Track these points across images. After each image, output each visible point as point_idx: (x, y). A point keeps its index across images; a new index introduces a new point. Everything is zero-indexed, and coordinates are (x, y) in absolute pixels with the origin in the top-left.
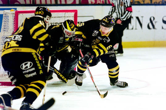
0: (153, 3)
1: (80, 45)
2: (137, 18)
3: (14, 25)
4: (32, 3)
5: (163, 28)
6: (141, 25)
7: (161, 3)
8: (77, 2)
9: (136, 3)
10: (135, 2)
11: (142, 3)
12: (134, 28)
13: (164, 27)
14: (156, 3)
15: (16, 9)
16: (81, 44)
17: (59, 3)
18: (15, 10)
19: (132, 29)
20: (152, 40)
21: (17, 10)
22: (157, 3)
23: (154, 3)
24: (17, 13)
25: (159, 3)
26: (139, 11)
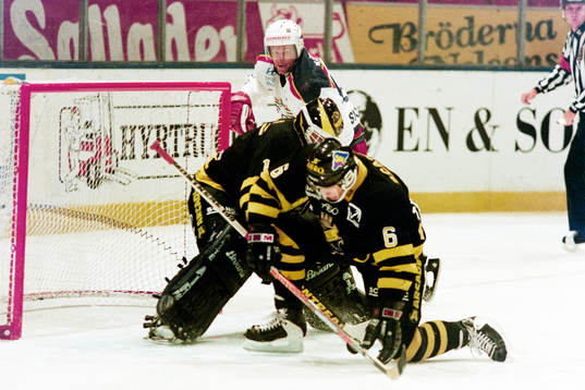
0: (485, 62)
1: (269, 255)
2: (433, 112)
3: (16, 133)
4: (76, 58)
5: (517, 148)
6: (445, 136)
7: (512, 63)
8: (231, 57)
9: (431, 62)
10: (426, 58)
11: (450, 61)
12: (422, 147)
13: (520, 145)
14: (495, 64)
15: (22, 77)
16: (272, 251)
17: (169, 57)
18: (20, 81)
19: (416, 149)
20: (481, 188)
21: (26, 81)
22: (498, 62)
23: (491, 62)
24: (27, 92)
25: (507, 61)
26: (439, 90)
